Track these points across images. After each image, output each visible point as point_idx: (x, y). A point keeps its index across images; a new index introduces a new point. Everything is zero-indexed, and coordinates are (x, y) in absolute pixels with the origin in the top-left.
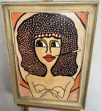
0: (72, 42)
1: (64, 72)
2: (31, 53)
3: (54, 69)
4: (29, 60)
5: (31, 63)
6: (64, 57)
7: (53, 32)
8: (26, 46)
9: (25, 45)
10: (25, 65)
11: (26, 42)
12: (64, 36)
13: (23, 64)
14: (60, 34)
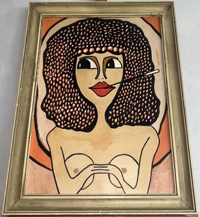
0: (142, 59)
1: (132, 117)
2: (66, 80)
3: (112, 112)
4: (61, 94)
5: (64, 101)
6: (131, 84)
7: (109, 45)
8: (59, 68)
9: (57, 66)
10: (51, 107)
11: (60, 61)
12: (128, 49)
13: (46, 105)
14: (121, 46)
